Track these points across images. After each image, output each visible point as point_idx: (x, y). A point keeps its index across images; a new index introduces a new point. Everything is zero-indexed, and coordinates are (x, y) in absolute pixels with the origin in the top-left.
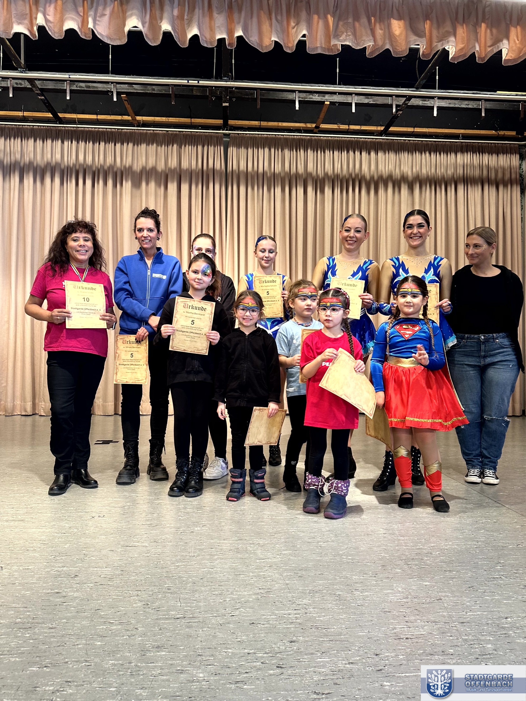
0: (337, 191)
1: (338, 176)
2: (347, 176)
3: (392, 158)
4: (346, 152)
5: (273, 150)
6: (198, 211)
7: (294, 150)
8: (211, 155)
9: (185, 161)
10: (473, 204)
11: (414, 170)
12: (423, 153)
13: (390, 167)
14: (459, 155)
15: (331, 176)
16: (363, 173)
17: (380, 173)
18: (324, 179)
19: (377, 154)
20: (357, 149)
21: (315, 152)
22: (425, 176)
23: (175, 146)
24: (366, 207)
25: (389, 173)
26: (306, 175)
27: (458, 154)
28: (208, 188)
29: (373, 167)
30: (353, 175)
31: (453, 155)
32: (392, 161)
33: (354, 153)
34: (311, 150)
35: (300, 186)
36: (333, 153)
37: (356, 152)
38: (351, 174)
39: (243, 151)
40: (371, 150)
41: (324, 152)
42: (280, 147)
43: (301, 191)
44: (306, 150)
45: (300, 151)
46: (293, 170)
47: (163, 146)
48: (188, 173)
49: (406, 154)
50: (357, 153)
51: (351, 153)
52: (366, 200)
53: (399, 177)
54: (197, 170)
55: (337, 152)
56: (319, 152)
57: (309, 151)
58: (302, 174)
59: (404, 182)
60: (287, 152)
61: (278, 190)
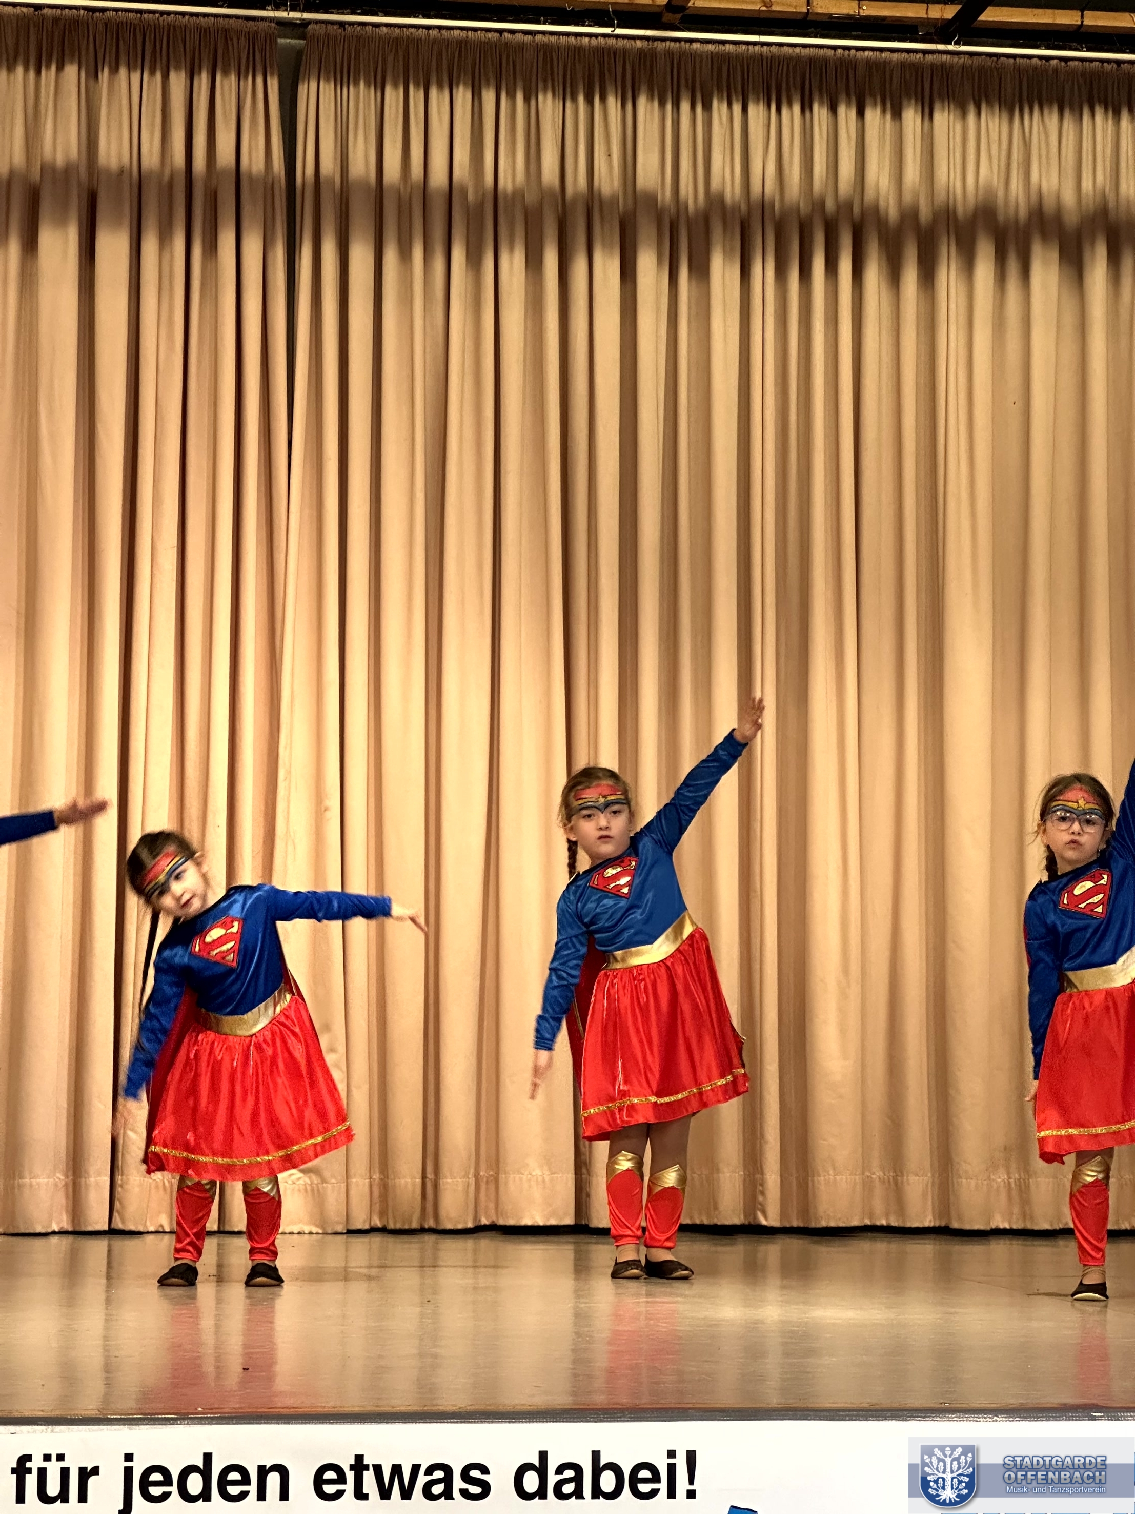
0: (763, 273)
1: (764, 206)
2: (804, 209)
3: (994, 135)
4: (797, 108)
5: (489, 97)
6: (171, 348)
7: (581, 99)
8: (224, 113)
9: (114, 134)
11: (1087, 182)
12: (1125, 114)
13: (983, 171)
15: (736, 208)
16: (870, 194)
17: (941, 196)
18: (705, 219)
19: (928, 114)
20: (843, 97)
21: (669, 107)
23: (71, 70)
24: (887, 339)
25: (981, 192)
26: (630, 202)
28: (211, 248)
29: (912, 173)
30: (830, 205)
32: (994, 147)
33: (833, 110)
34: (651, 98)
35: (604, 246)
36: (745, 110)
37: (842, 110)
38: (822, 203)
39: (362, 96)
40: (905, 102)
41: (707, 107)
42: (520, 84)
43: (608, 268)
44: (629, 96)
45: (603, 99)
46: (578, 182)
47: (20, 70)
48: (126, 188)
49: (1053, 119)
50: (847, 114)
51: (820, 113)
52: (887, 310)
53: (1023, 213)
54: (167, 172)
55: (761, 107)
56: (685, 106)
57: (642, 101)
58: (614, 199)
59: (1045, 236)
60: (548, 105)
61: (511, 263)
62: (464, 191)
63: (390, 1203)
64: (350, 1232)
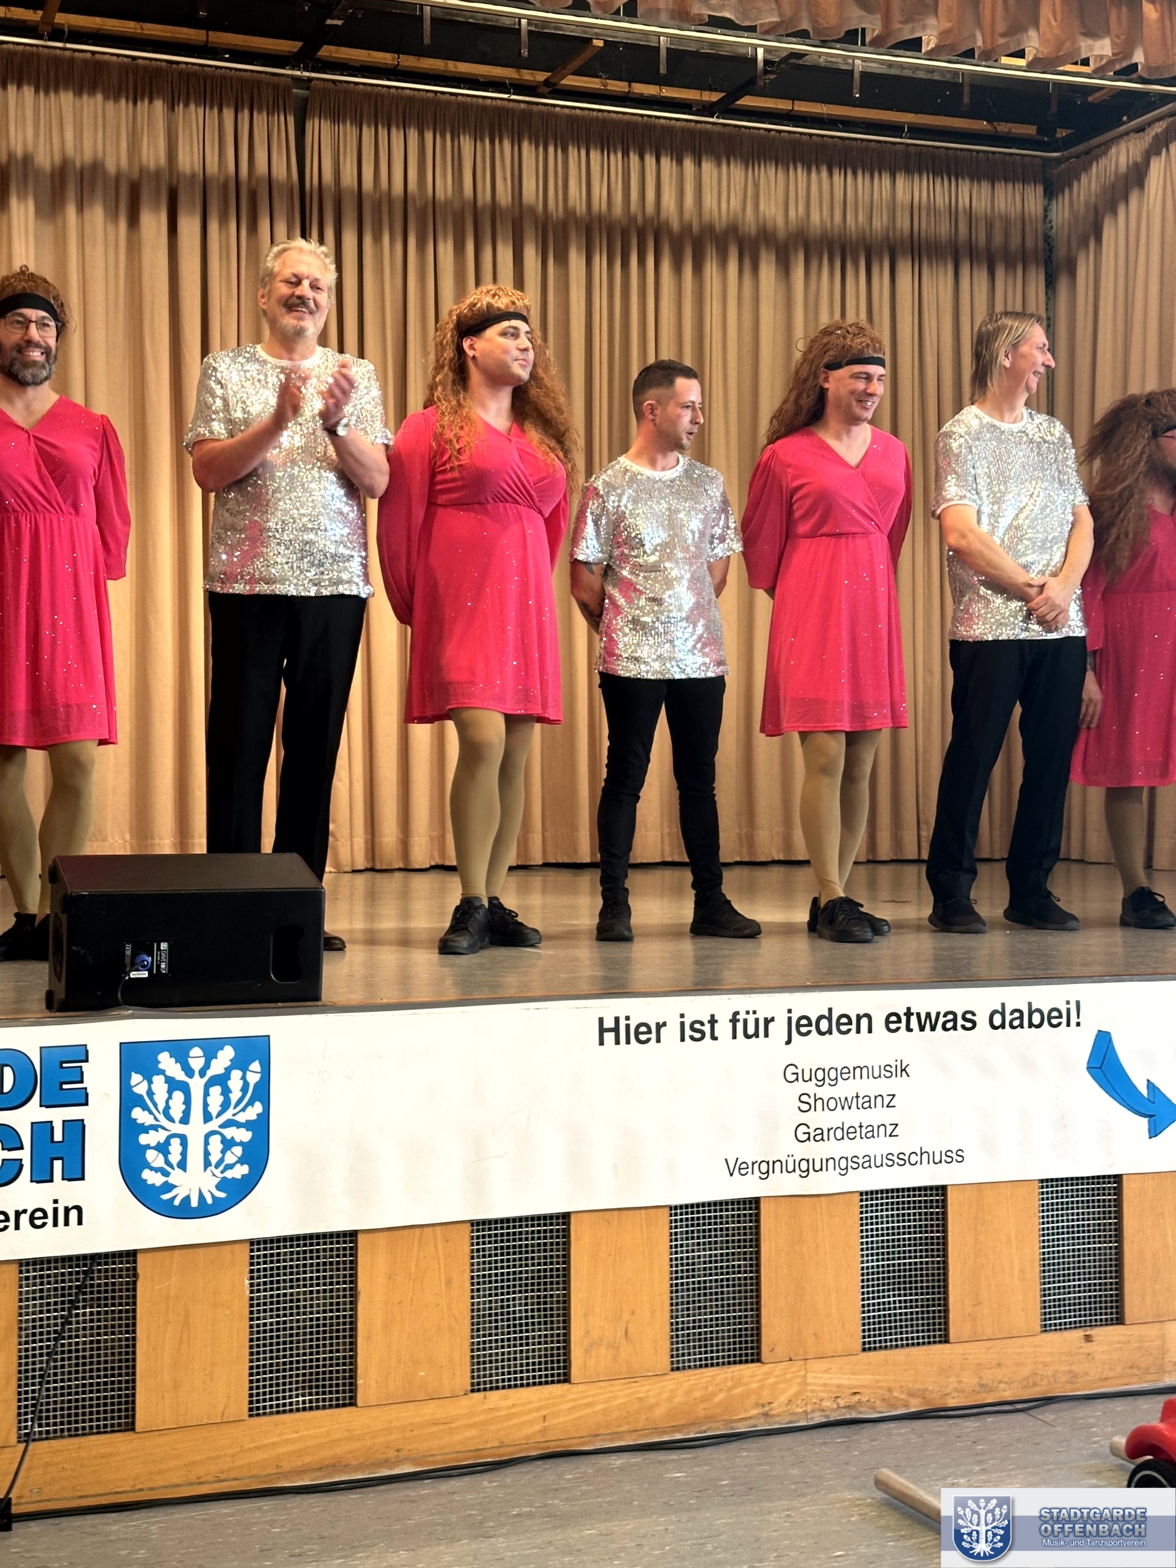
0: (600, 262)
1: (600, 217)
2: (624, 222)
3: (737, 180)
4: (620, 155)
5: (429, 136)
7: (487, 141)
8: (260, 138)
9: (187, 147)
10: (934, 313)
11: (792, 213)
12: (814, 169)
13: (731, 204)
14: (900, 181)
15: (583, 219)
16: (664, 214)
17: (706, 217)
18: (564, 226)
19: (699, 164)
20: (648, 149)
21: (541, 149)
22: (818, 231)
23: (159, 105)
25: (730, 218)
26: (517, 211)
27: (898, 176)
28: (253, 228)
29: (689, 201)
30: (640, 220)
31: (886, 180)
32: (738, 186)
33: (642, 158)
34: (530, 143)
35: (503, 240)
36: (588, 154)
37: (647, 157)
38: (636, 219)
39: (349, 131)
40: (685, 154)
41: (565, 151)
42: (448, 129)
43: (506, 255)
44: (517, 141)
45: (501, 142)
46: (485, 197)
47: (123, 101)
48: (196, 186)
49: (772, 171)
50: (650, 160)
52: (673, 289)
53: (753, 230)
54: (223, 177)
55: (599, 153)
56: (551, 149)
57: (525, 144)
58: (508, 209)
59: (767, 244)
60: (467, 144)
61: (445, 247)
62: (414, 201)
63: (377, 853)
64: (354, 871)
